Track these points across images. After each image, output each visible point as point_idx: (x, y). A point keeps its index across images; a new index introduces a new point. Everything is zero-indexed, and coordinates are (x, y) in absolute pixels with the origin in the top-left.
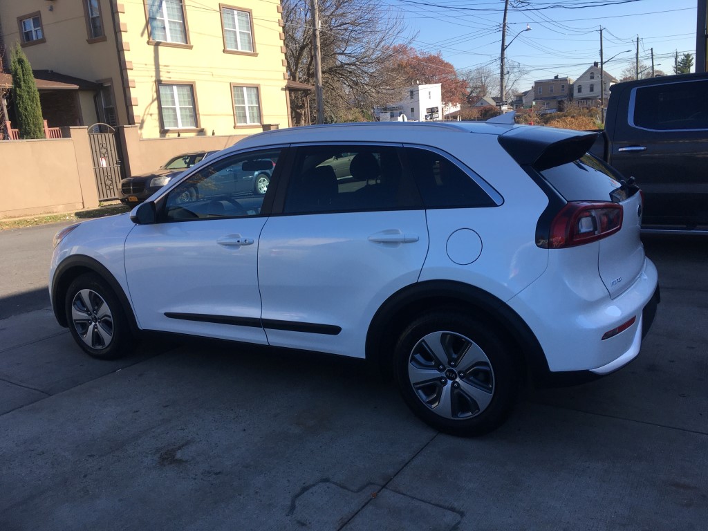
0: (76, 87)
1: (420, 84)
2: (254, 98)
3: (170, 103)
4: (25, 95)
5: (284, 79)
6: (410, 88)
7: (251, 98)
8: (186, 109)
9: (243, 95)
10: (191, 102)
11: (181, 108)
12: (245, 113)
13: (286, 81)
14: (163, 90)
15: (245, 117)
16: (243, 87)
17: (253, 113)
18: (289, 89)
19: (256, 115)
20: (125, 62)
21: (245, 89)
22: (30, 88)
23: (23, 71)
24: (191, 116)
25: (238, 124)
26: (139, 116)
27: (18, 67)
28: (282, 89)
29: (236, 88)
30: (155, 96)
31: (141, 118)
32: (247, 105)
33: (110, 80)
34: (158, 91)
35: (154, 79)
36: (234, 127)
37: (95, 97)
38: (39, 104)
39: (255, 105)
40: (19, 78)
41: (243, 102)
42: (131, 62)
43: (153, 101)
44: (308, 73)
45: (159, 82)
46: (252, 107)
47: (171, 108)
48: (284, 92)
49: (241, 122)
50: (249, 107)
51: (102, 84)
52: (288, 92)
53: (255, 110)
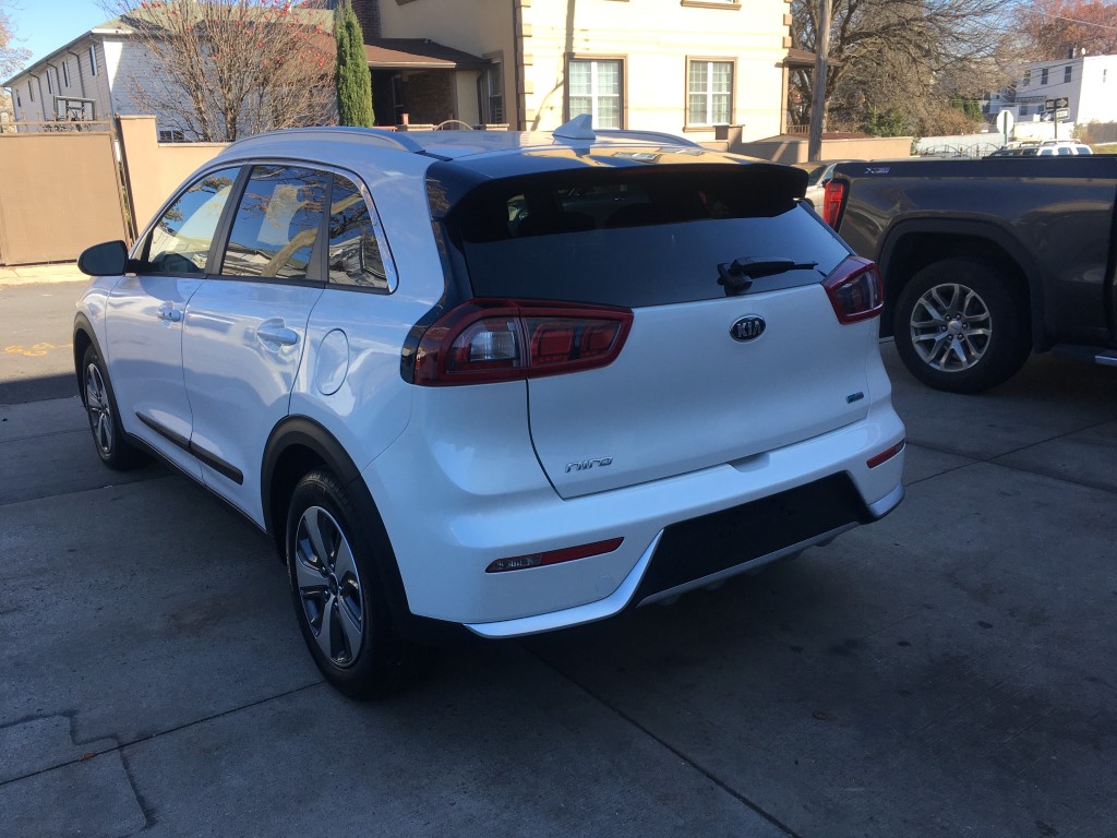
0: (452, 64)
1: (1087, 55)
2: (724, 81)
3: (585, 89)
4: (350, 76)
5: (784, 47)
6: (1065, 62)
7: (720, 80)
8: (607, 98)
9: (705, 77)
10: (617, 88)
11: (600, 98)
12: (705, 106)
13: (787, 51)
14: (574, 70)
15: (705, 112)
16: (707, 62)
17: (719, 106)
18: (790, 65)
19: (724, 109)
20: (521, 25)
21: (710, 66)
22: (358, 66)
23: (351, 40)
24: (614, 111)
25: (690, 125)
26: (533, 110)
27: (346, 34)
28: (778, 65)
29: (698, 65)
30: (561, 78)
31: (536, 114)
32: (710, 93)
33: (500, 54)
34: (566, 72)
35: (563, 51)
36: (684, 130)
37: (478, 81)
38: (369, 90)
39: (725, 92)
40: (345, 51)
41: (705, 88)
42: (530, 25)
43: (557, 86)
44: (842, 35)
45: (570, 57)
46: (720, 96)
47: (585, 98)
48: (781, 69)
49: (696, 121)
50: (714, 96)
51: (489, 61)
52: (787, 69)
53: (724, 101)
